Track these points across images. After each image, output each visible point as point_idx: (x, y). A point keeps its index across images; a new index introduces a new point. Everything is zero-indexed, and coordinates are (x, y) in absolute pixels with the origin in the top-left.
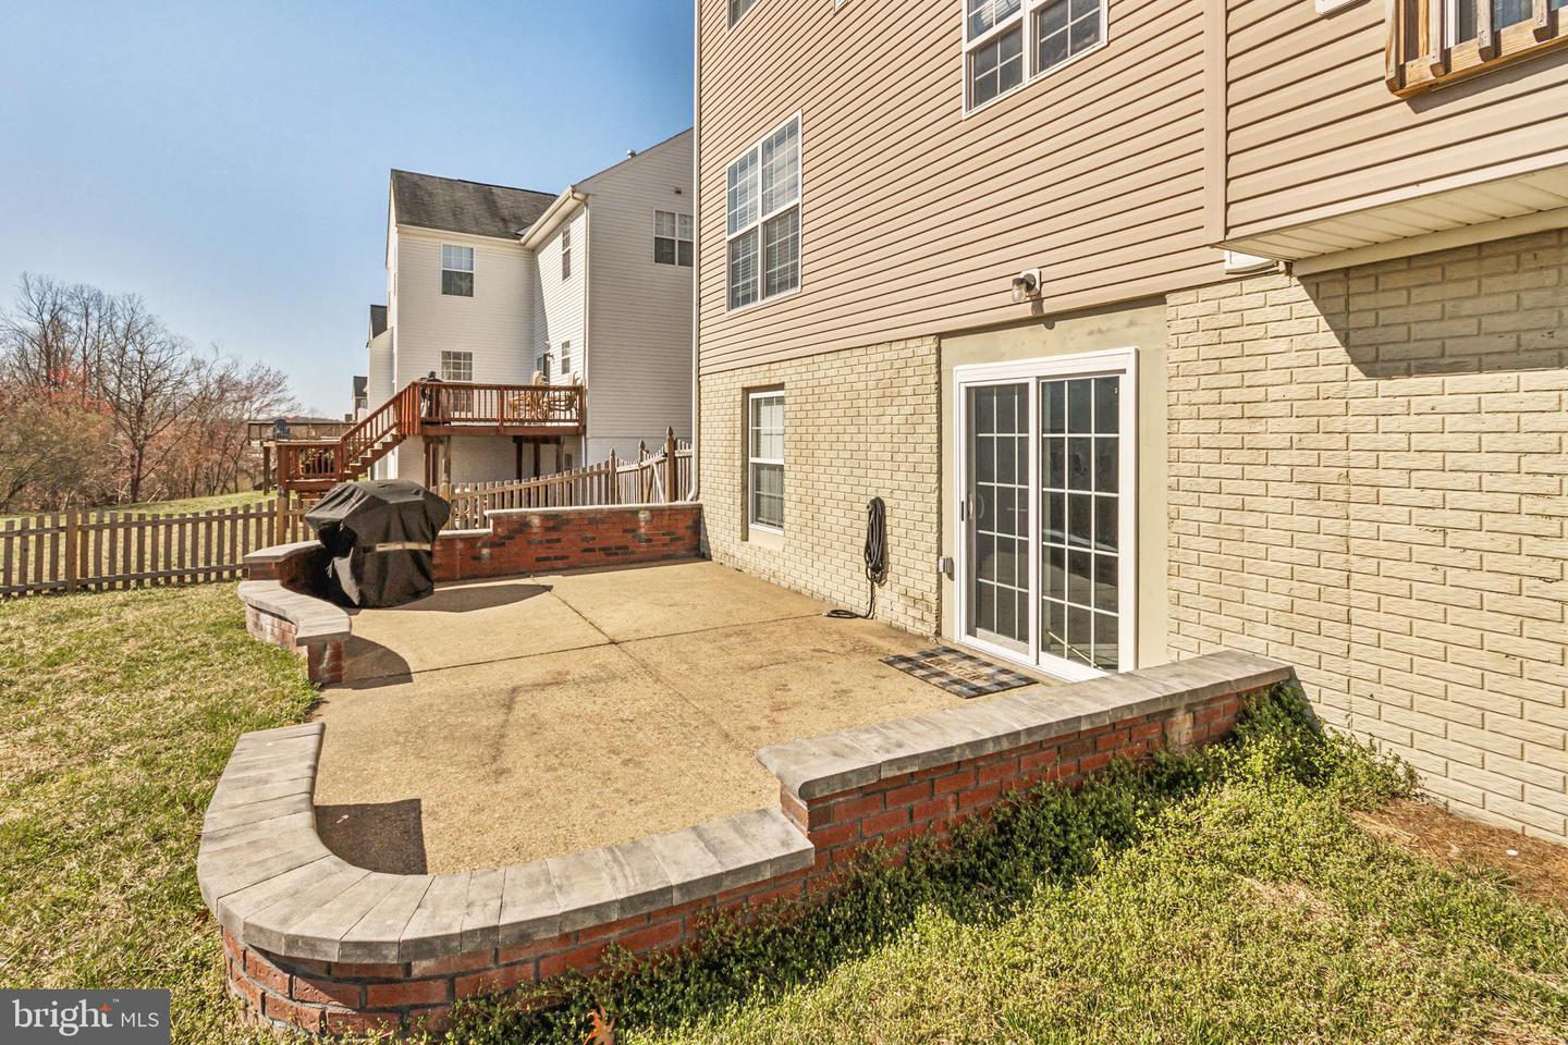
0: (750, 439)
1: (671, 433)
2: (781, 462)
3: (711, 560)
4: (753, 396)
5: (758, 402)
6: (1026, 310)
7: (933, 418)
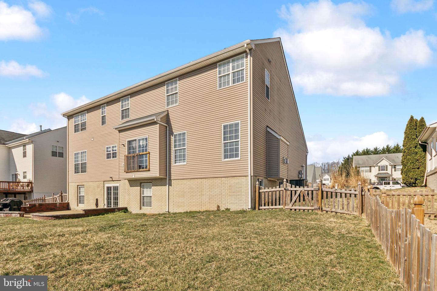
0: (78, 192)
1: (61, 192)
2: (84, 195)
3: (71, 210)
4: (79, 186)
5: (80, 187)
6: (111, 180)
7: (103, 190)
